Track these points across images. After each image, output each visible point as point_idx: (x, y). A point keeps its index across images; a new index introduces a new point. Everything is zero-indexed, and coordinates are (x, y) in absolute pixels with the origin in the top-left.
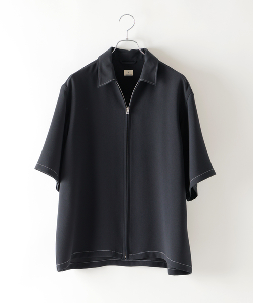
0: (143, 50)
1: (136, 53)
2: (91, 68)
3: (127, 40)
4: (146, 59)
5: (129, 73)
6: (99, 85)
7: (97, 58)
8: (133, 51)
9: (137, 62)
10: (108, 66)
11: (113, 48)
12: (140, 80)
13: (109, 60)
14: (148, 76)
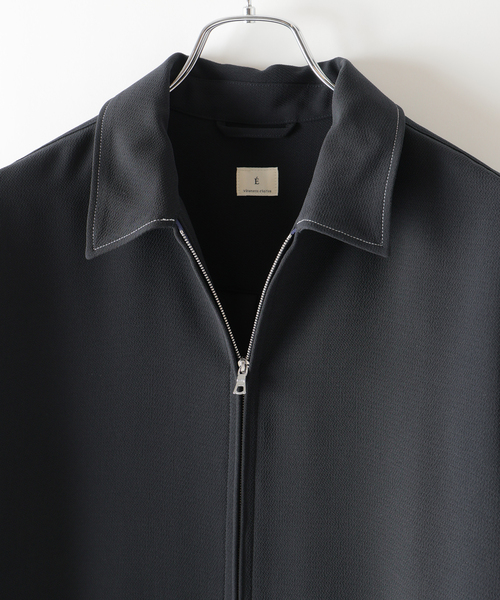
0: (331, 67)
1: (293, 82)
2: (65, 157)
3: (250, 17)
4: (337, 112)
5: (258, 181)
6: (95, 248)
7: (96, 113)
8: (281, 73)
9: (297, 127)
10: (141, 146)
11: (178, 60)
12: (302, 222)
13: (148, 118)
14: (345, 202)
